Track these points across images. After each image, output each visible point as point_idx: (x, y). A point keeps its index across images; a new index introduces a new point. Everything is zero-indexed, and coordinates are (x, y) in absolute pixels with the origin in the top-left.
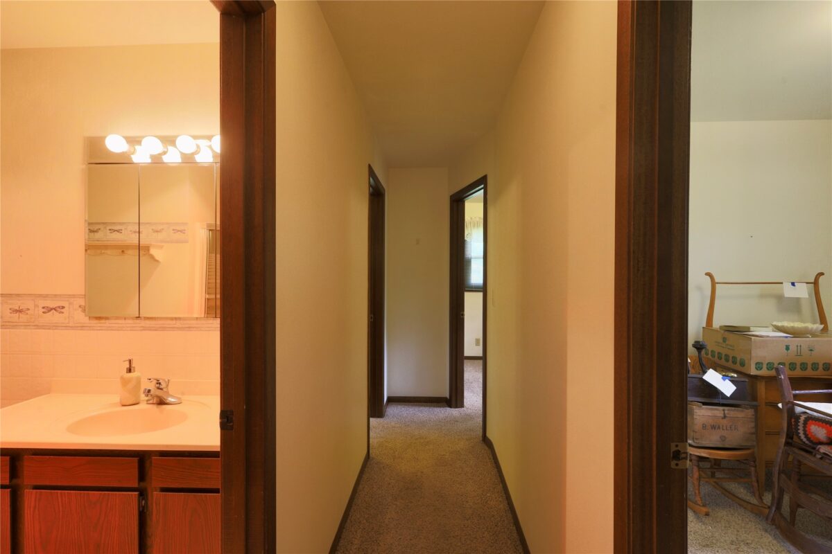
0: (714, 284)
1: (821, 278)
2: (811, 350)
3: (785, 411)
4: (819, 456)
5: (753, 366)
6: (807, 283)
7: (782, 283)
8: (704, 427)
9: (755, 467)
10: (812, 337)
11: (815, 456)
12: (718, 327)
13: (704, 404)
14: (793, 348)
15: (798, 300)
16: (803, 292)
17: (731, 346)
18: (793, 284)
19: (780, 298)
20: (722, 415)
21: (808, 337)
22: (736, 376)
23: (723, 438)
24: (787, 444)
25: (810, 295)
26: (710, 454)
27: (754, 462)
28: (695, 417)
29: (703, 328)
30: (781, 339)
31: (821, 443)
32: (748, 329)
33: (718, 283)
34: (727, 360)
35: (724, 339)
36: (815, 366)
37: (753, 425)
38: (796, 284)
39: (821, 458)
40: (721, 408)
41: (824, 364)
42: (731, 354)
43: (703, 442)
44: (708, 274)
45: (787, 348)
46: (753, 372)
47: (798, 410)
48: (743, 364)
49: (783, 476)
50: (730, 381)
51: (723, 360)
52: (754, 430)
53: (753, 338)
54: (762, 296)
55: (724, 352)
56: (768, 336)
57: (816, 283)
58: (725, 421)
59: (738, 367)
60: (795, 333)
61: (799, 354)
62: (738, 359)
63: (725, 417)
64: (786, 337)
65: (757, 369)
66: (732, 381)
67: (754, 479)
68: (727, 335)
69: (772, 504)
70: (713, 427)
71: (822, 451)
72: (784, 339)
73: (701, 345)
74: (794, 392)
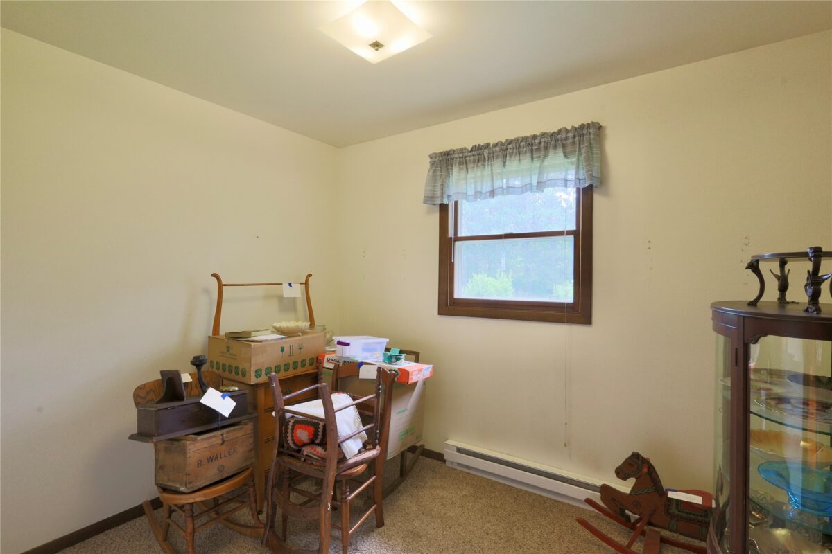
0: (220, 285)
1: (310, 279)
2: (301, 348)
3: (277, 419)
4: (303, 459)
5: (253, 375)
6: (301, 283)
7: (281, 284)
8: (199, 463)
9: (254, 486)
10: (302, 335)
11: (300, 459)
12: (224, 334)
13: (199, 434)
14: (287, 349)
15: (294, 299)
16: (296, 292)
17: (234, 355)
18: (290, 285)
19: (281, 298)
20: (220, 441)
21: (299, 336)
22: (237, 389)
23: (221, 469)
24: (280, 454)
25: (302, 295)
26: (205, 495)
27: (253, 481)
28: (188, 455)
29: (209, 337)
30: (277, 341)
31: (305, 445)
32: (249, 334)
33: (224, 285)
34: (230, 372)
35: (228, 348)
36: (303, 363)
37: (251, 440)
38: (292, 285)
39: (305, 461)
40: (219, 433)
41: (310, 359)
42: (234, 364)
43: (198, 483)
44: (215, 275)
45: (282, 350)
46: (253, 380)
47: (288, 415)
48: (244, 374)
49: (276, 489)
50: (230, 397)
51: (227, 372)
52: (252, 446)
53: (252, 344)
54: (267, 297)
55: (228, 362)
56: (266, 340)
57: (306, 283)
58: (224, 448)
59: (240, 378)
60: (288, 333)
61: (291, 355)
62: (240, 368)
63: (223, 442)
64: (282, 339)
65: (256, 377)
66: (232, 397)
67: (253, 499)
68: (232, 343)
69: (267, 521)
70: (210, 460)
71: (305, 453)
72: (281, 341)
73: (200, 361)
74: (284, 398)
